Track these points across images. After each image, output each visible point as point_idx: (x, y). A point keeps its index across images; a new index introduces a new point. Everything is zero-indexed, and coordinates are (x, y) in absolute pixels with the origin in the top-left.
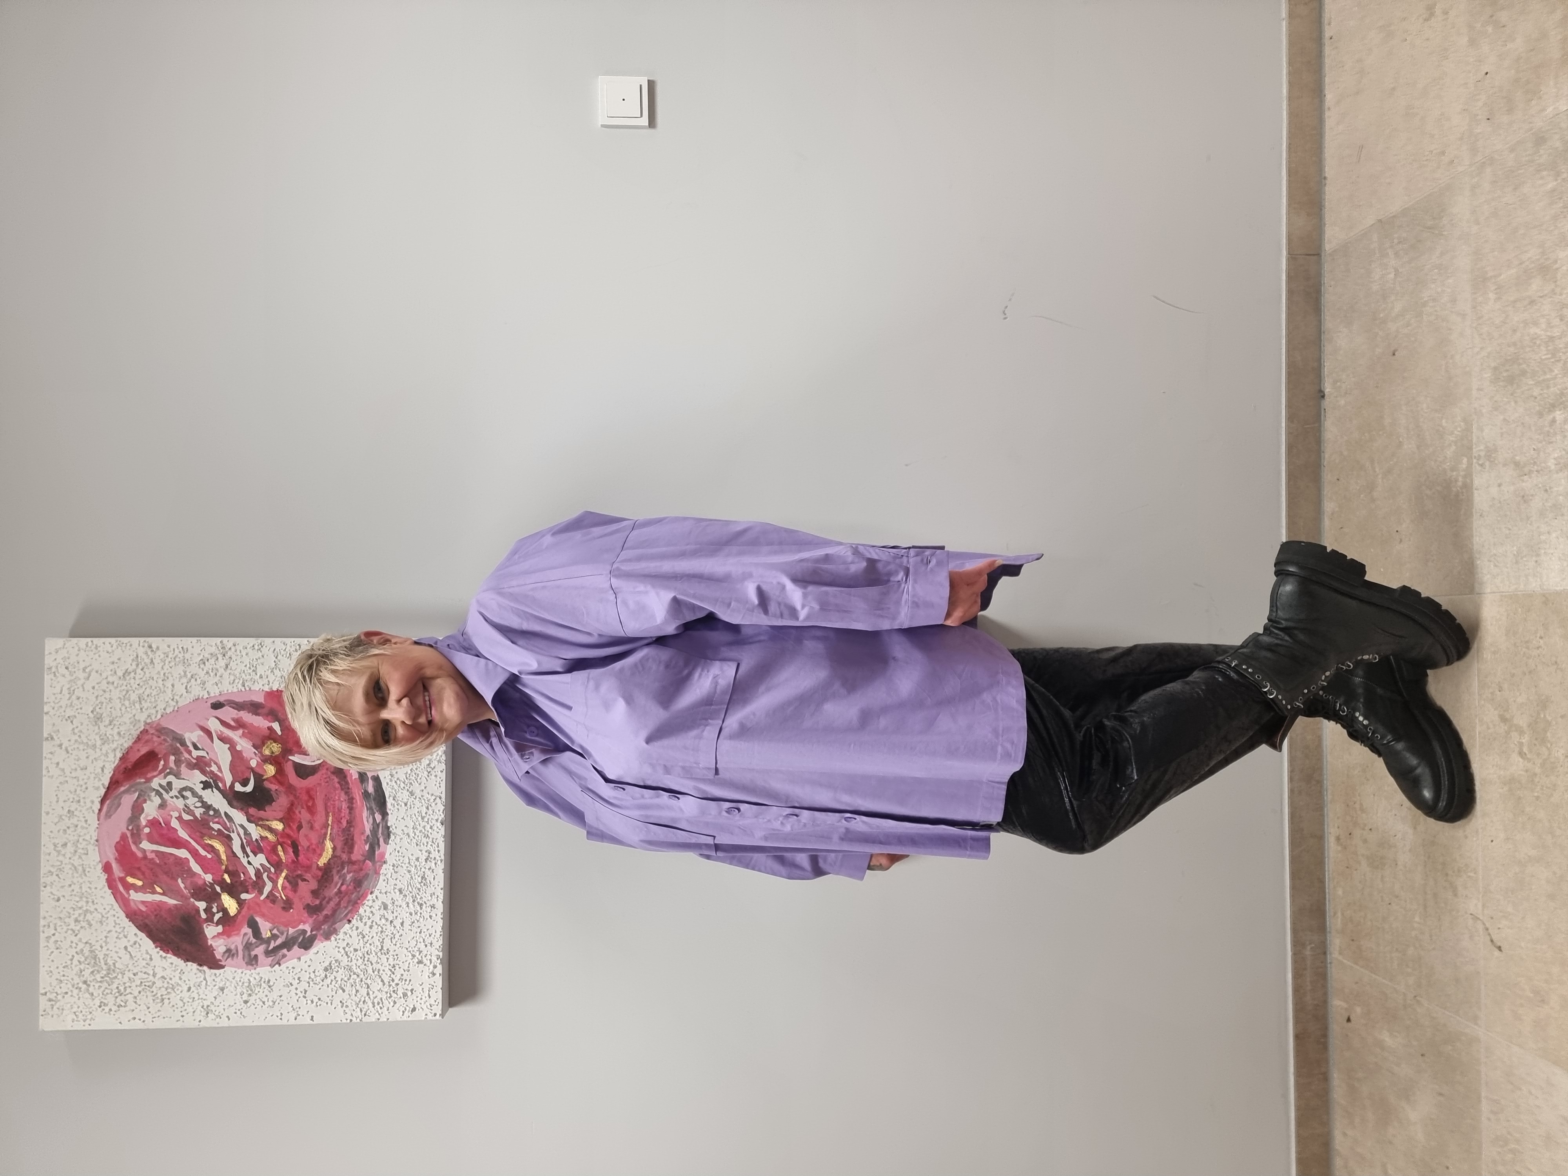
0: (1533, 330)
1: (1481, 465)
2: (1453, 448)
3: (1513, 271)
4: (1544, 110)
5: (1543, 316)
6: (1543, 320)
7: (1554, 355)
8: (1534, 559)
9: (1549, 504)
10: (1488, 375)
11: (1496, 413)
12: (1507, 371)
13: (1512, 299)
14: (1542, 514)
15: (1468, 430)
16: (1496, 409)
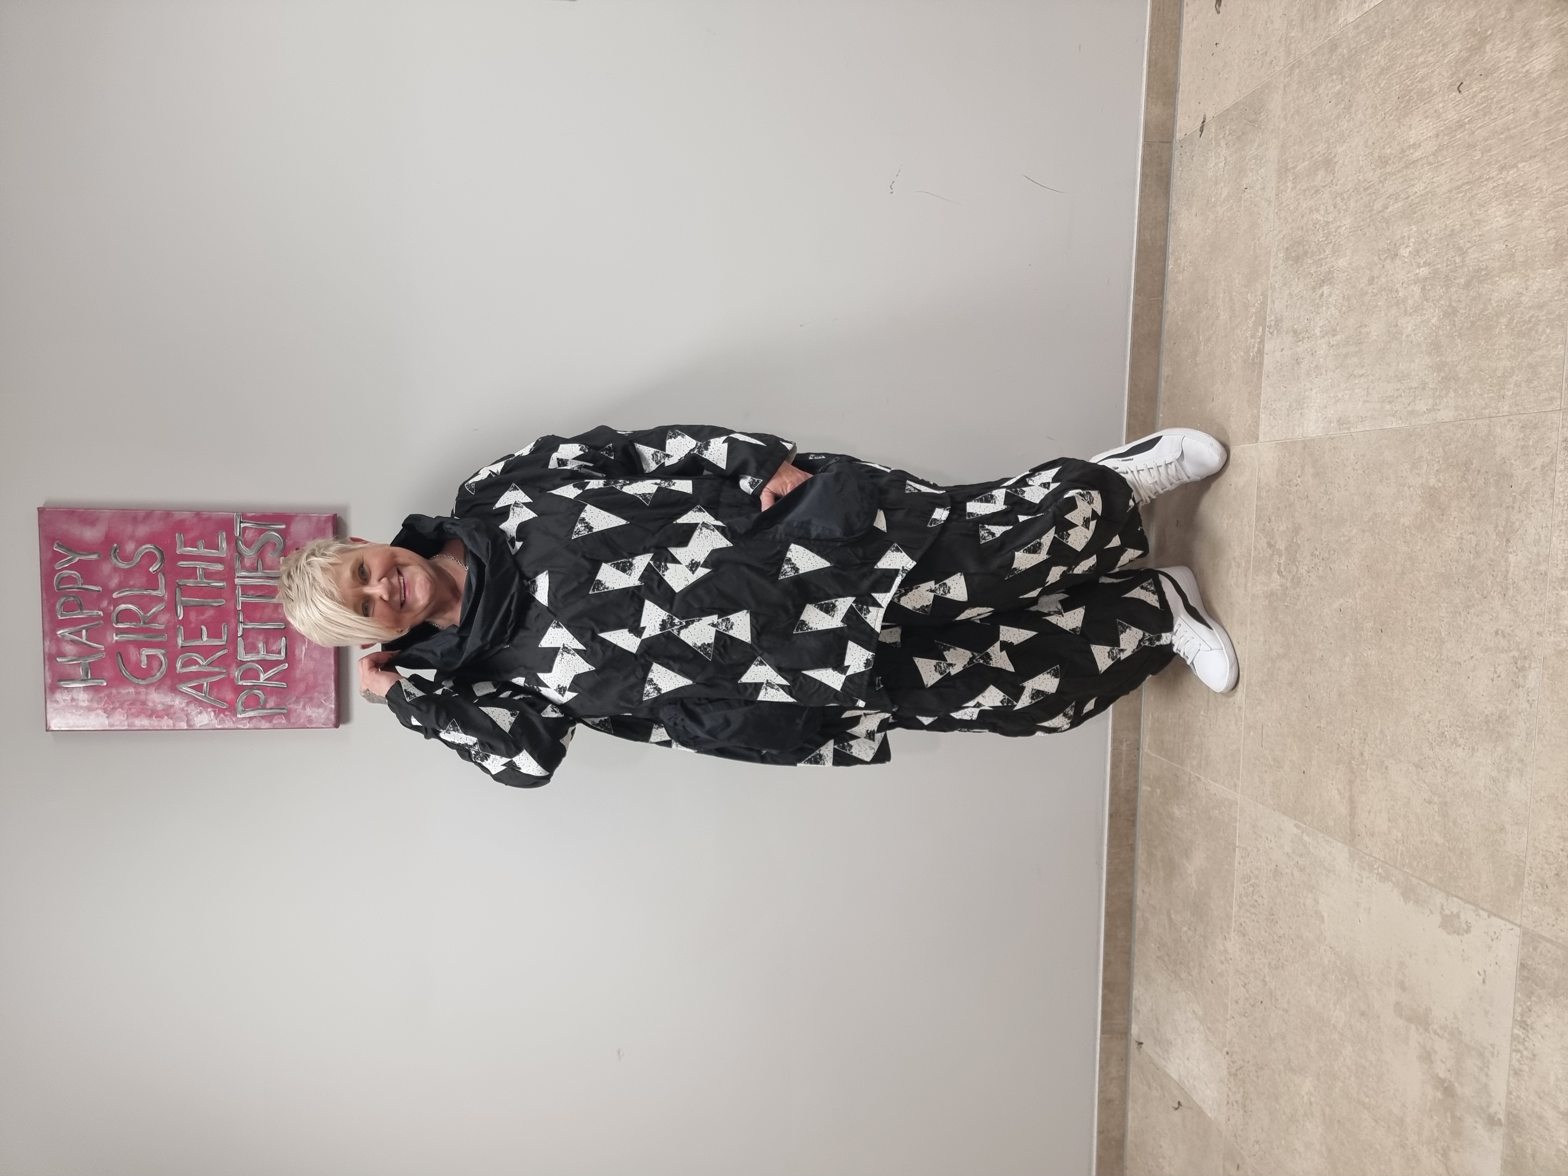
0: (1316, 216)
1: (1271, 333)
2: (1254, 318)
3: (1306, 163)
4: (1338, 19)
5: (1323, 204)
6: (1322, 207)
7: (1327, 237)
8: (1300, 411)
9: (1314, 366)
10: (1281, 255)
11: (1284, 288)
12: (1295, 251)
13: (1303, 188)
14: (1308, 374)
15: (1264, 304)
16: (1285, 285)
